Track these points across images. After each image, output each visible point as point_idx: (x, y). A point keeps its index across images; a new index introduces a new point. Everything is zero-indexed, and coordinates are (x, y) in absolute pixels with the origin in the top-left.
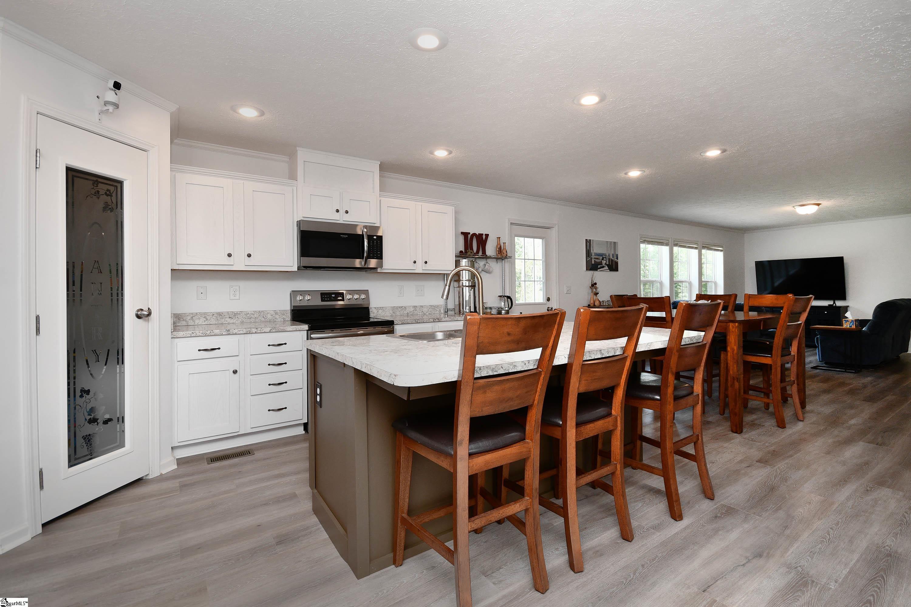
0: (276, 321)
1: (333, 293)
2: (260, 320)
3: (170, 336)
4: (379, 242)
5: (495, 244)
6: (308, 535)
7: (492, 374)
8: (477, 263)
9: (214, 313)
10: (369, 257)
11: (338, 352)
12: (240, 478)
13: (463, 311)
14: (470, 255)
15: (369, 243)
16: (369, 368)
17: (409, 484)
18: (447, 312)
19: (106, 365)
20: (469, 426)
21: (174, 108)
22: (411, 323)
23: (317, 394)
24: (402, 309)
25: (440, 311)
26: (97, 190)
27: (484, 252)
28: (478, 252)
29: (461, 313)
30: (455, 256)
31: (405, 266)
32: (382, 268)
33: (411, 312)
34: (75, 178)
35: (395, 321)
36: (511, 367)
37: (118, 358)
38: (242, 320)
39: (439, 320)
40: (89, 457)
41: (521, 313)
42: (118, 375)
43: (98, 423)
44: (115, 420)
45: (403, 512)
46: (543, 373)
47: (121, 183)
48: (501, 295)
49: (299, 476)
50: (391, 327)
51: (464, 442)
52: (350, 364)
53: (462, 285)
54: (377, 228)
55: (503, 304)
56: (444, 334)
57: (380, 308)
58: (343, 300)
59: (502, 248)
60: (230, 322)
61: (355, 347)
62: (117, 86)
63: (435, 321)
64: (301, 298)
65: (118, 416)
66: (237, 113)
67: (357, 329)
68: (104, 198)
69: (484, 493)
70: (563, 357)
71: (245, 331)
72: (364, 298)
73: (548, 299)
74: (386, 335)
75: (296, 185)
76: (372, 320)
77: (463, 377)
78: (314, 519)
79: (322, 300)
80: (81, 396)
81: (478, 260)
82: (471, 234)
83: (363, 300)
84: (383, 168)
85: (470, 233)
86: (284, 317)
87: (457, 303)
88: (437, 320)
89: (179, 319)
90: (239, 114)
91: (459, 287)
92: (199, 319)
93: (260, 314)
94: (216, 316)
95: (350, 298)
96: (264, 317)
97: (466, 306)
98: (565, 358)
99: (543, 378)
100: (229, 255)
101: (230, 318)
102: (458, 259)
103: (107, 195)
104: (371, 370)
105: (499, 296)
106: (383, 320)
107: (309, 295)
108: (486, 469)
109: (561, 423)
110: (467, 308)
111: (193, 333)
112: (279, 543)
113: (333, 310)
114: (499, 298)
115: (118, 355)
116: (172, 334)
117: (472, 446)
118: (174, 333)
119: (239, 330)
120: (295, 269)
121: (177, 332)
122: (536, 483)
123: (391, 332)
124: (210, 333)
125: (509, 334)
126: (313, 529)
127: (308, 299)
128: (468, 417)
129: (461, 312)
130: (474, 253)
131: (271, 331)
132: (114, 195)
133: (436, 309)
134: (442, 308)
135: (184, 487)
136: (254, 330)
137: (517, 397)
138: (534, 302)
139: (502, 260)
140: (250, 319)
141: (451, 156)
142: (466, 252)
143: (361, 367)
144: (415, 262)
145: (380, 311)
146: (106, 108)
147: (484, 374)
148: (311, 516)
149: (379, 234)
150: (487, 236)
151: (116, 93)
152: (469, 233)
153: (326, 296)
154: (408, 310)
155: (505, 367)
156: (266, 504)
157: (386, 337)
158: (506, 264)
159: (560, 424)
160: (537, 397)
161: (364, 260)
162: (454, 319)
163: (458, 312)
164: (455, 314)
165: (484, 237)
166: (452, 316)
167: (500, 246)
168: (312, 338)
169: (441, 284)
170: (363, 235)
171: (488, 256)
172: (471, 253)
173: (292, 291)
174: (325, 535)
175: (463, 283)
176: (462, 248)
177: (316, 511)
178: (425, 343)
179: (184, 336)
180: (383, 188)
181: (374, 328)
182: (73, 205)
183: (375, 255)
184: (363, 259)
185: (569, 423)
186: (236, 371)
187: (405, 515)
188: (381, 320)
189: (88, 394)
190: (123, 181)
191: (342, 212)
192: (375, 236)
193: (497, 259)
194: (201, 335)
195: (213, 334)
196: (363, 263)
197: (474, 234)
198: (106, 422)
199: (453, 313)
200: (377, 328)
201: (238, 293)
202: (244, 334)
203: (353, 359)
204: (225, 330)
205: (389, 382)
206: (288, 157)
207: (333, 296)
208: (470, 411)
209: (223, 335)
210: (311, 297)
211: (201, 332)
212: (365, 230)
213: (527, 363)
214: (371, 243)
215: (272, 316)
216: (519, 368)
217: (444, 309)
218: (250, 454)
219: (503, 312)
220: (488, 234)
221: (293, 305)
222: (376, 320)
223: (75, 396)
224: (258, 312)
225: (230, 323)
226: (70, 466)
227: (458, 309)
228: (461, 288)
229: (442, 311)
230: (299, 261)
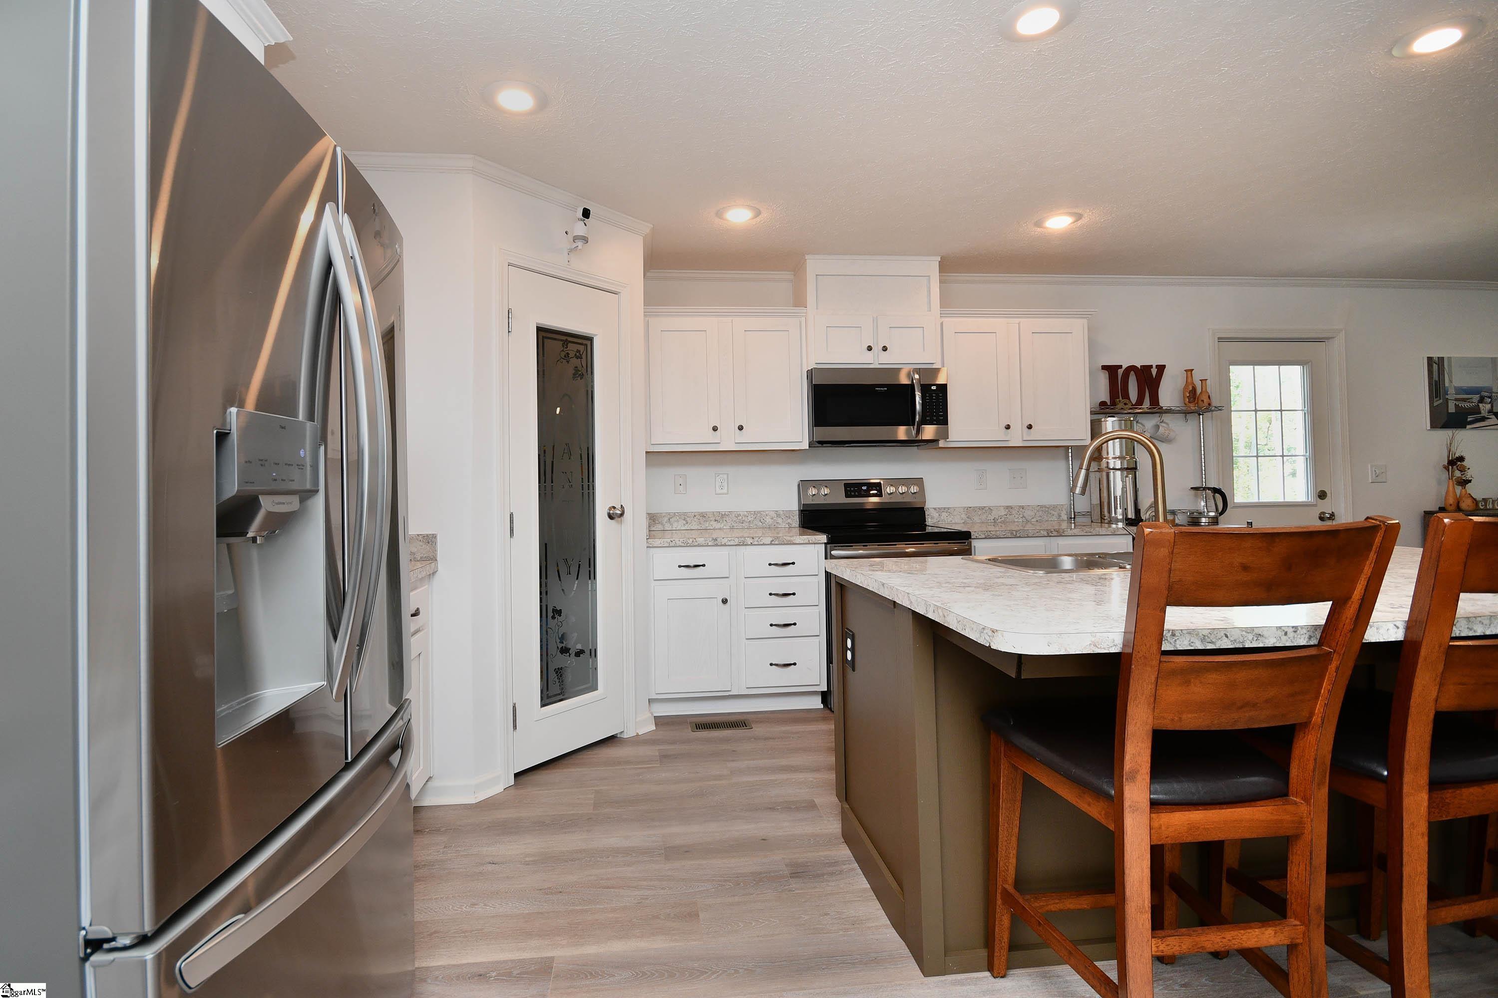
0: (778, 528)
1: (864, 484)
2: (756, 525)
3: (645, 545)
4: (941, 395)
5: (1181, 383)
6: (837, 875)
7: (1200, 647)
8: (1139, 423)
9: (696, 514)
10: (924, 421)
11: (884, 582)
12: (733, 761)
13: (1110, 517)
14: (1122, 409)
15: (923, 398)
16: (941, 614)
17: (1017, 832)
18: (1074, 518)
19: (577, 579)
20: (1150, 745)
21: (647, 228)
22: (1003, 536)
23: (847, 649)
24: (984, 511)
25: (1061, 516)
26: (567, 352)
27: (1155, 401)
28: (1140, 401)
29: (1106, 521)
30: (1091, 411)
31: (992, 434)
32: (948, 440)
33: (1001, 517)
34: (545, 340)
35: (972, 534)
36: (1250, 637)
37: (590, 571)
38: (732, 524)
39: (1060, 534)
40: (561, 697)
41: (1250, 524)
42: (590, 593)
43: (570, 654)
44: (588, 652)
45: (1005, 881)
46: (1335, 656)
47: (590, 339)
48: (1198, 485)
49: (818, 775)
50: (965, 543)
51: (1139, 777)
52: (906, 604)
53: (1108, 467)
54: (935, 372)
55: (1203, 504)
56: (1077, 560)
57: (945, 508)
58: (879, 495)
59: (1199, 391)
60: (717, 527)
61: (909, 575)
62: (586, 213)
63: (1050, 534)
64: (814, 491)
65: (590, 648)
66: (723, 220)
67: (906, 544)
68: (575, 362)
69: (1177, 885)
70: (1391, 626)
71: (737, 541)
72: (915, 491)
73: (1322, 495)
74: (961, 557)
75: (804, 315)
76: (929, 530)
77: (1135, 647)
78: (845, 852)
79: (847, 496)
80: (553, 617)
81: (1139, 417)
82: (1124, 367)
83: (914, 495)
84: (947, 266)
85: (1122, 366)
86: (789, 521)
87: (1096, 501)
88: (1055, 533)
89: (654, 521)
90: (726, 220)
91: (1100, 470)
92: (678, 521)
93: (755, 516)
94: (699, 518)
95: (892, 492)
96: (762, 521)
97: (1116, 508)
98: (1398, 628)
99: (1337, 668)
100: (715, 429)
101: (716, 521)
102: (1096, 417)
103: (577, 358)
104: (944, 616)
105: (1192, 488)
106: (949, 530)
107: (826, 487)
108: (1190, 839)
109: (1386, 773)
110: (1119, 511)
111: (672, 542)
112: (795, 875)
113: (861, 511)
114: (1193, 492)
115: (590, 567)
116: (647, 542)
117: (1157, 787)
118: (649, 540)
119: (729, 539)
120: (805, 445)
121: (653, 540)
122: (1319, 895)
123: (966, 552)
124: (693, 542)
125: (1245, 568)
126: (844, 867)
127: (826, 493)
128: (1149, 728)
129: (1104, 519)
130: (1132, 405)
131: (773, 543)
132: (584, 356)
133: (1052, 512)
134: (1063, 510)
135: (665, 757)
136: (749, 541)
137: (1267, 701)
138: (1282, 500)
139: (1200, 415)
140: (742, 523)
141: (1080, 223)
142: (1113, 403)
143: (927, 611)
144: (1008, 427)
145: (944, 515)
146: (575, 245)
147: (1183, 644)
148: (841, 844)
149: (941, 380)
150: (1161, 368)
151: (585, 223)
152: (1120, 367)
153: (852, 489)
154: (995, 514)
155: (1236, 635)
156: (772, 809)
157: (962, 560)
158: (1207, 422)
159: (1382, 775)
160: (1319, 708)
161: (916, 427)
162: (1090, 532)
163: (1098, 519)
164: (1092, 522)
165: (1154, 371)
166: (1084, 526)
167: (1193, 387)
168: (833, 557)
169: (1060, 465)
170: (912, 386)
171: (1164, 408)
172: (1125, 404)
173: (801, 481)
174: (864, 884)
175: (1108, 462)
176: (1104, 396)
177: (849, 838)
178: (1041, 575)
179: (660, 545)
180: (946, 302)
181: (935, 544)
182: (544, 374)
183: (935, 418)
184: (913, 425)
185: (1408, 777)
186: (726, 600)
187: (1010, 888)
188: (945, 530)
189: (560, 616)
190: (593, 338)
191: (877, 349)
192: (934, 385)
193: (1186, 413)
194: (681, 544)
195: (696, 544)
196: (914, 432)
197: (1132, 368)
198: (579, 653)
199: (1087, 520)
200: (940, 543)
201: (725, 484)
202: (736, 545)
203: (910, 596)
204: (711, 539)
205: (981, 641)
206: (793, 273)
207: (864, 488)
208: (1151, 717)
209: (709, 546)
210: (829, 491)
211: (681, 540)
212: (917, 376)
213: (1290, 631)
214: (927, 398)
215: (773, 520)
216: (1269, 642)
217: (1067, 512)
218: (747, 728)
219: (1203, 520)
220: (1165, 366)
221: (802, 503)
222: (936, 530)
223: (547, 617)
224: (753, 513)
225: (716, 529)
226: (543, 705)
227: (1097, 512)
228: (1104, 474)
229: (1065, 517)
230: (811, 434)
